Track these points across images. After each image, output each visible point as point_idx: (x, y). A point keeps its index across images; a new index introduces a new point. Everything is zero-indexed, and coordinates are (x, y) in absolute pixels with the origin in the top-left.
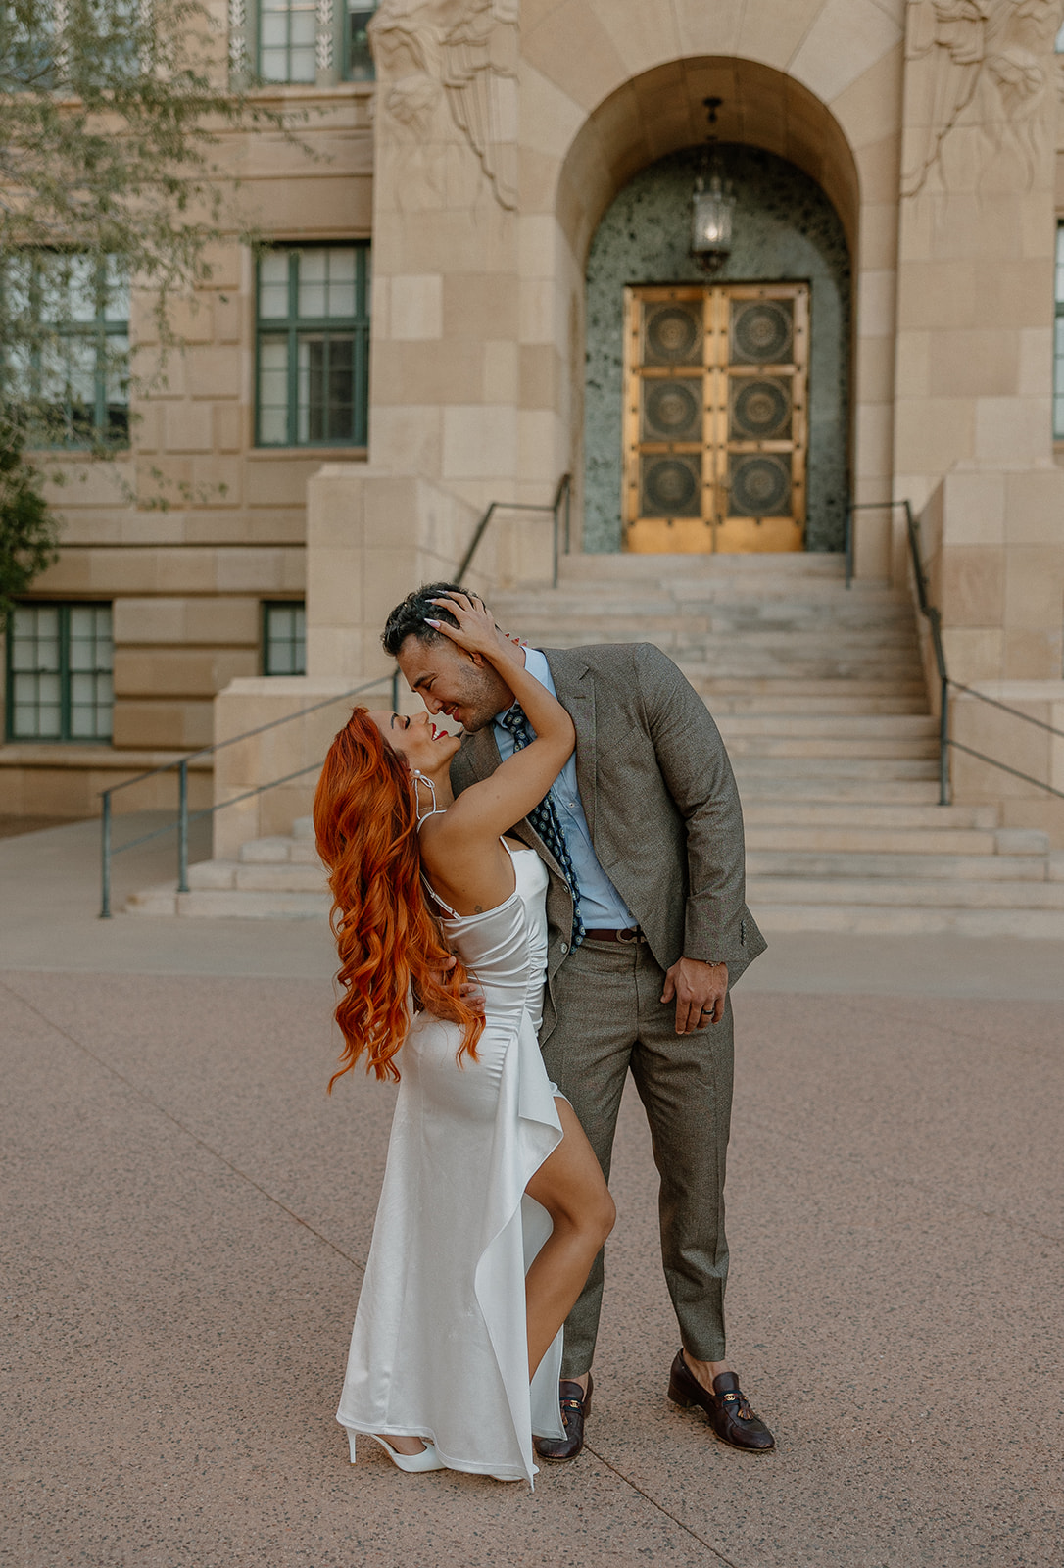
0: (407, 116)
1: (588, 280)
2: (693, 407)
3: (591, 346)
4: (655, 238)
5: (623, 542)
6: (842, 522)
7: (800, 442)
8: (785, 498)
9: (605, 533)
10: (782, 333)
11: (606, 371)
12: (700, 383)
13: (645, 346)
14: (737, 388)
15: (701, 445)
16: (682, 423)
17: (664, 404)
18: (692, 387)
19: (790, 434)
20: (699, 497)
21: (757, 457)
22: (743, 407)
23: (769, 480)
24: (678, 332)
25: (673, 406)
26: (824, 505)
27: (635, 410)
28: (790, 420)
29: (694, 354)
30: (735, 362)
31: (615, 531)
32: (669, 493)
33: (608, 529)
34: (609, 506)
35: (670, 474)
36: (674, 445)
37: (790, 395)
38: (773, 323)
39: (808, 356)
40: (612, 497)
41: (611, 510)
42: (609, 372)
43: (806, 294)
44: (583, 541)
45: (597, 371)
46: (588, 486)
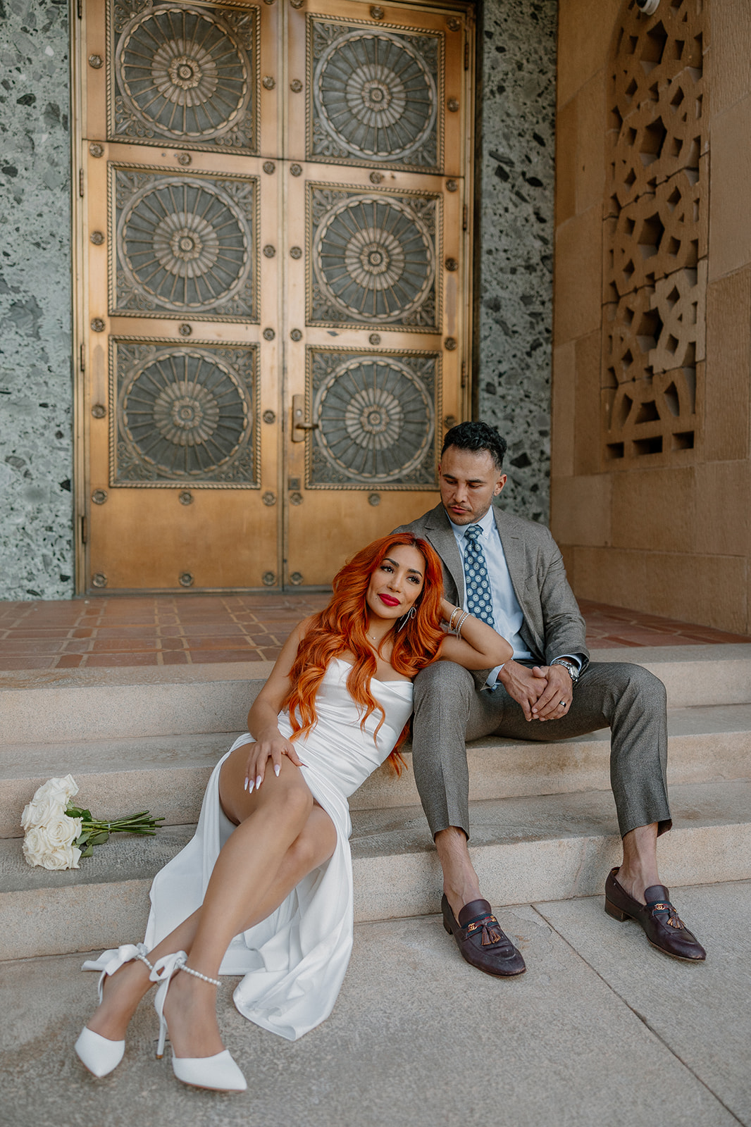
2: (233, 244)
5: (79, 536)
6: (541, 502)
7: (454, 335)
8: (426, 449)
9: (33, 519)
10: (418, 106)
11: (28, 132)
12: (250, 193)
13: (118, 93)
14: (327, 211)
15: (252, 328)
16: (210, 275)
17: (169, 230)
18: (231, 197)
19: (433, 318)
20: (252, 441)
21: (367, 361)
22: (339, 252)
23: (392, 412)
24: (196, 69)
25: (188, 237)
26: (509, 465)
27: (99, 237)
28: (432, 290)
29: (231, 124)
30: (322, 153)
31: (59, 514)
32: (183, 429)
33: (39, 511)
34: (43, 456)
35: (186, 387)
36: (192, 324)
37: (433, 236)
38: (398, 80)
39: (468, 159)
40: (50, 435)
41: (47, 464)
42: (34, 136)
43: (465, 30)
45: (4, 130)
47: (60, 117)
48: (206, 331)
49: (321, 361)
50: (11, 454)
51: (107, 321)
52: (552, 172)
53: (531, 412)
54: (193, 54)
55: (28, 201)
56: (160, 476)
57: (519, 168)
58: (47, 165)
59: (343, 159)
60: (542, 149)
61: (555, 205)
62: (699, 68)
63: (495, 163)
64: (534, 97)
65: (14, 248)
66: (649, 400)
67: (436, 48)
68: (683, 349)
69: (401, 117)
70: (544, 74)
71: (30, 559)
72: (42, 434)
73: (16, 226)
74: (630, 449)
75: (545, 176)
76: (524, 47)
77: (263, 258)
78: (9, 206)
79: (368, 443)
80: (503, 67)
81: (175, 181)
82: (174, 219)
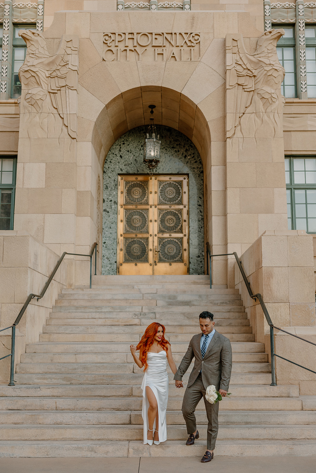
0: (33, 103)
1: (104, 172)
2: (145, 220)
3: (105, 197)
4: (130, 158)
5: (118, 271)
6: (203, 264)
7: (186, 234)
8: (180, 255)
9: (110, 268)
10: (178, 193)
11: (111, 206)
12: (147, 211)
13: (125, 197)
14: (162, 213)
15: (148, 234)
16: (140, 226)
17: (133, 219)
18: (144, 212)
19: (182, 230)
20: (147, 254)
21: (169, 239)
22: (164, 220)
23: (174, 248)
24: (138, 192)
25: (137, 220)
26: (196, 257)
27: (122, 221)
28: (181, 226)
29: (144, 200)
30: (160, 204)
31: (114, 267)
32: (135, 252)
33: (111, 266)
34: (112, 257)
35: (136, 245)
36: (137, 235)
37: (182, 216)
38: (174, 189)
39: (187, 202)
40: (113, 254)
41: (113, 259)
42: (112, 206)
43: (187, 179)
44: (102, 271)
45: (107, 206)
46: (104, 249)
47: (116, 203)
48: (140, 236)
49: (161, 240)
50: (107, 257)
51: (123, 235)
52: (203, 203)
53: (200, 247)
54: (138, 189)
55: (111, 216)
56: (131, 261)
57: (196, 203)
58: (114, 210)
59: (165, 204)
60: (201, 199)
61: (204, 209)
64: (199, 190)
67: (182, 183)
69: (175, 195)
70: (201, 186)
73: (109, 221)
77: (150, 222)
78: (108, 217)
79: (169, 254)
81: (135, 211)
82: (134, 217)
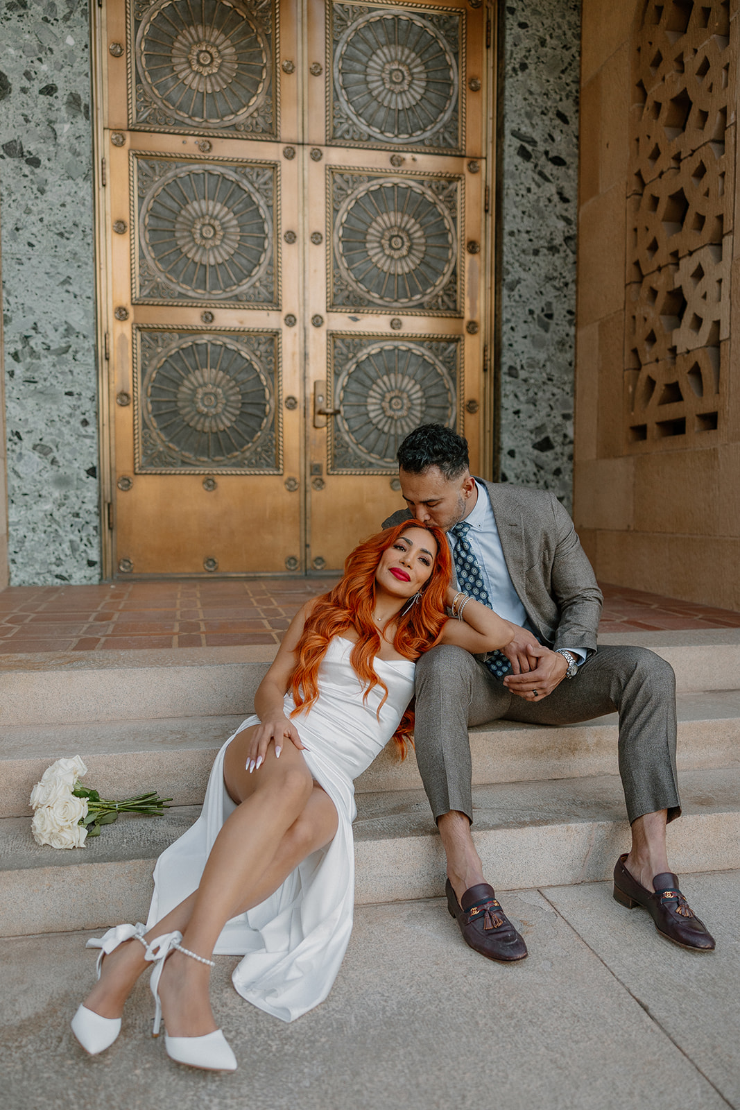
6: (564, 486)
7: (476, 319)
9: (61, 505)
10: (439, 86)
11: (50, 122)
12: (271, 178)
13: (138, 81)
14: (348, 196)
15: (274, 314)
16: (231, 262)
17: (191, 218)
18: (252, 183)
19: (455, 301)
20: (275, 427)
21: (388, 346)
22: (360, 237)
23: (414, 396)
24: (215, 55)
25: (210, 224)
26: (531, 450)
27: (122, 226)
28: (454, 273)
29: (251, 110)
30: (342, 137)
31: (85, 500)
32: (206, 416)
33: (66, 497)
34: (69, 444)
35: (208, 374)
36: (214, 311)
37: (454, 219)
38: (419, 61)
39: (490, 140)
40: (76, 423)
41: (73, 451)
42: (56, 126)
43: (487, 7)
44: (8, 525)
45: (27, 121)
46: (15, 394)
47: (81, 107)
48: (228, 318)
49: (343, 347)
50: (38, 442)
51: (131, 310)
52: (576, 151)
53: (553, 395)
54: (212, 40)
55: (51, 191)
56: (184, 463)
57: (542, 147)
58: (70, 155)
59: (364, 142)
60: (565, 127)
61: (579, 184)
62: (726, 36)
63: (517, 143)
64: (557, 74)
65: (39, 238)
66: (674, 381)
67: (458, 26)
68: (707, 327)
69: (422, 98)
70: (567, 49)
71: (58, 545)
72: (68, 422)
73: (40, 217)
74: (653, 430)
75: (569, 155)
76: (548, 22)
77: (284, 244)
78: (33, 196)
79: (390, 428)
80: (526, 43)
81: (196, 168)
82: (195, 207)
